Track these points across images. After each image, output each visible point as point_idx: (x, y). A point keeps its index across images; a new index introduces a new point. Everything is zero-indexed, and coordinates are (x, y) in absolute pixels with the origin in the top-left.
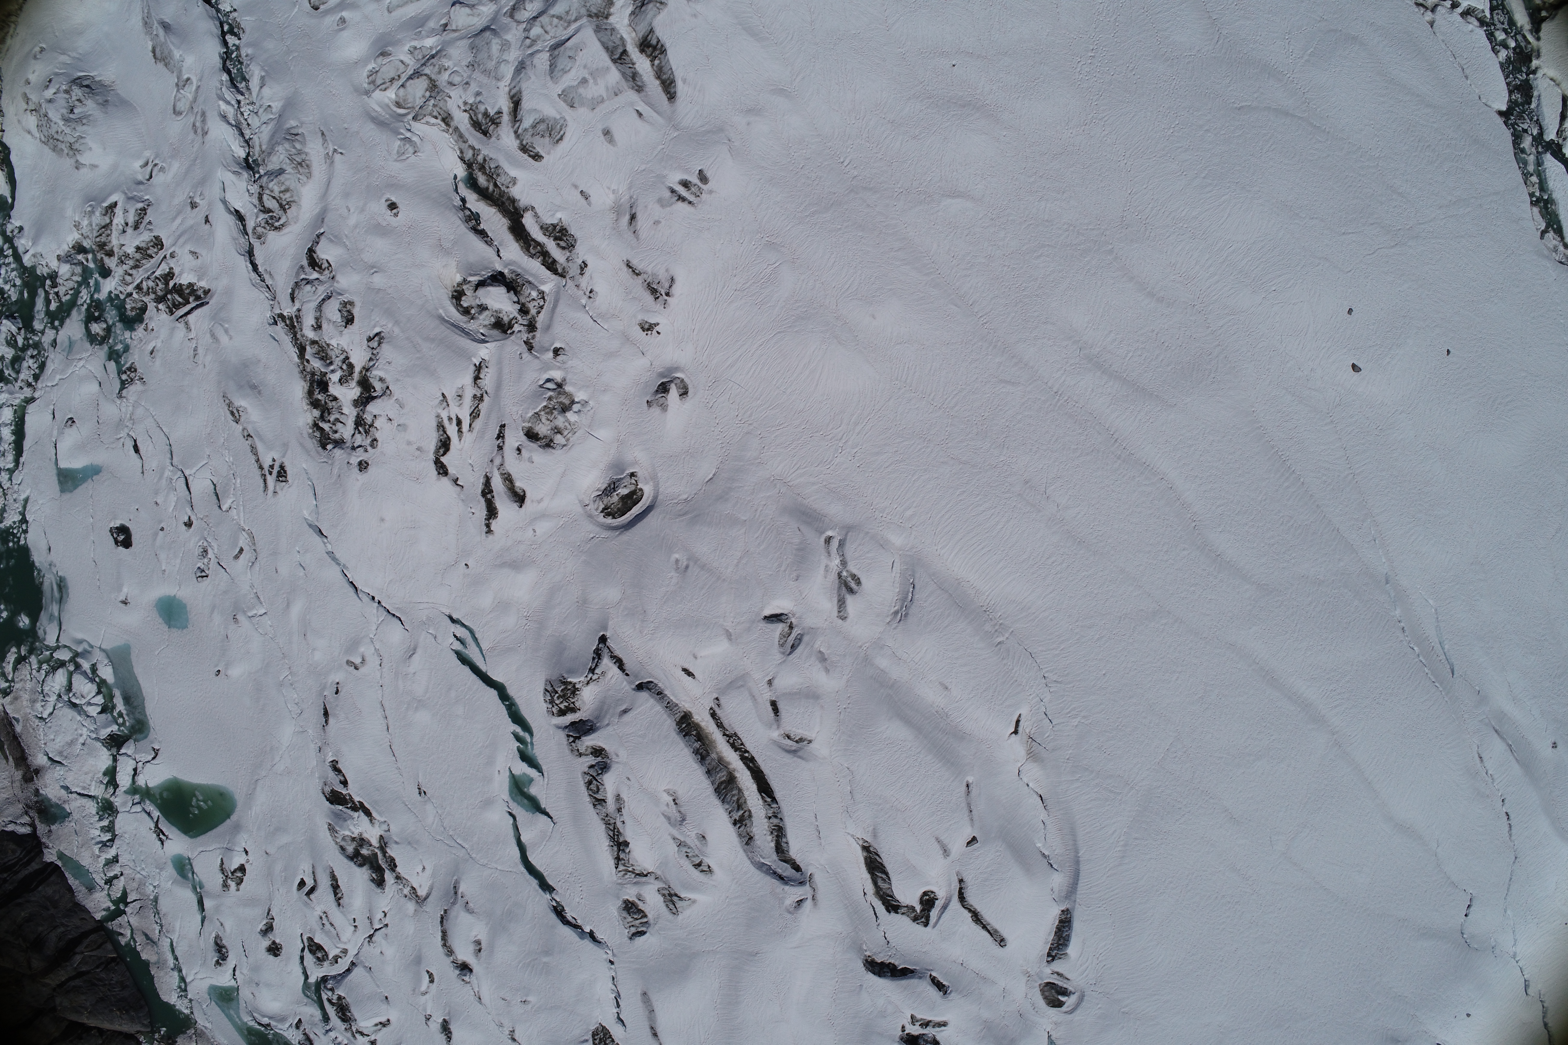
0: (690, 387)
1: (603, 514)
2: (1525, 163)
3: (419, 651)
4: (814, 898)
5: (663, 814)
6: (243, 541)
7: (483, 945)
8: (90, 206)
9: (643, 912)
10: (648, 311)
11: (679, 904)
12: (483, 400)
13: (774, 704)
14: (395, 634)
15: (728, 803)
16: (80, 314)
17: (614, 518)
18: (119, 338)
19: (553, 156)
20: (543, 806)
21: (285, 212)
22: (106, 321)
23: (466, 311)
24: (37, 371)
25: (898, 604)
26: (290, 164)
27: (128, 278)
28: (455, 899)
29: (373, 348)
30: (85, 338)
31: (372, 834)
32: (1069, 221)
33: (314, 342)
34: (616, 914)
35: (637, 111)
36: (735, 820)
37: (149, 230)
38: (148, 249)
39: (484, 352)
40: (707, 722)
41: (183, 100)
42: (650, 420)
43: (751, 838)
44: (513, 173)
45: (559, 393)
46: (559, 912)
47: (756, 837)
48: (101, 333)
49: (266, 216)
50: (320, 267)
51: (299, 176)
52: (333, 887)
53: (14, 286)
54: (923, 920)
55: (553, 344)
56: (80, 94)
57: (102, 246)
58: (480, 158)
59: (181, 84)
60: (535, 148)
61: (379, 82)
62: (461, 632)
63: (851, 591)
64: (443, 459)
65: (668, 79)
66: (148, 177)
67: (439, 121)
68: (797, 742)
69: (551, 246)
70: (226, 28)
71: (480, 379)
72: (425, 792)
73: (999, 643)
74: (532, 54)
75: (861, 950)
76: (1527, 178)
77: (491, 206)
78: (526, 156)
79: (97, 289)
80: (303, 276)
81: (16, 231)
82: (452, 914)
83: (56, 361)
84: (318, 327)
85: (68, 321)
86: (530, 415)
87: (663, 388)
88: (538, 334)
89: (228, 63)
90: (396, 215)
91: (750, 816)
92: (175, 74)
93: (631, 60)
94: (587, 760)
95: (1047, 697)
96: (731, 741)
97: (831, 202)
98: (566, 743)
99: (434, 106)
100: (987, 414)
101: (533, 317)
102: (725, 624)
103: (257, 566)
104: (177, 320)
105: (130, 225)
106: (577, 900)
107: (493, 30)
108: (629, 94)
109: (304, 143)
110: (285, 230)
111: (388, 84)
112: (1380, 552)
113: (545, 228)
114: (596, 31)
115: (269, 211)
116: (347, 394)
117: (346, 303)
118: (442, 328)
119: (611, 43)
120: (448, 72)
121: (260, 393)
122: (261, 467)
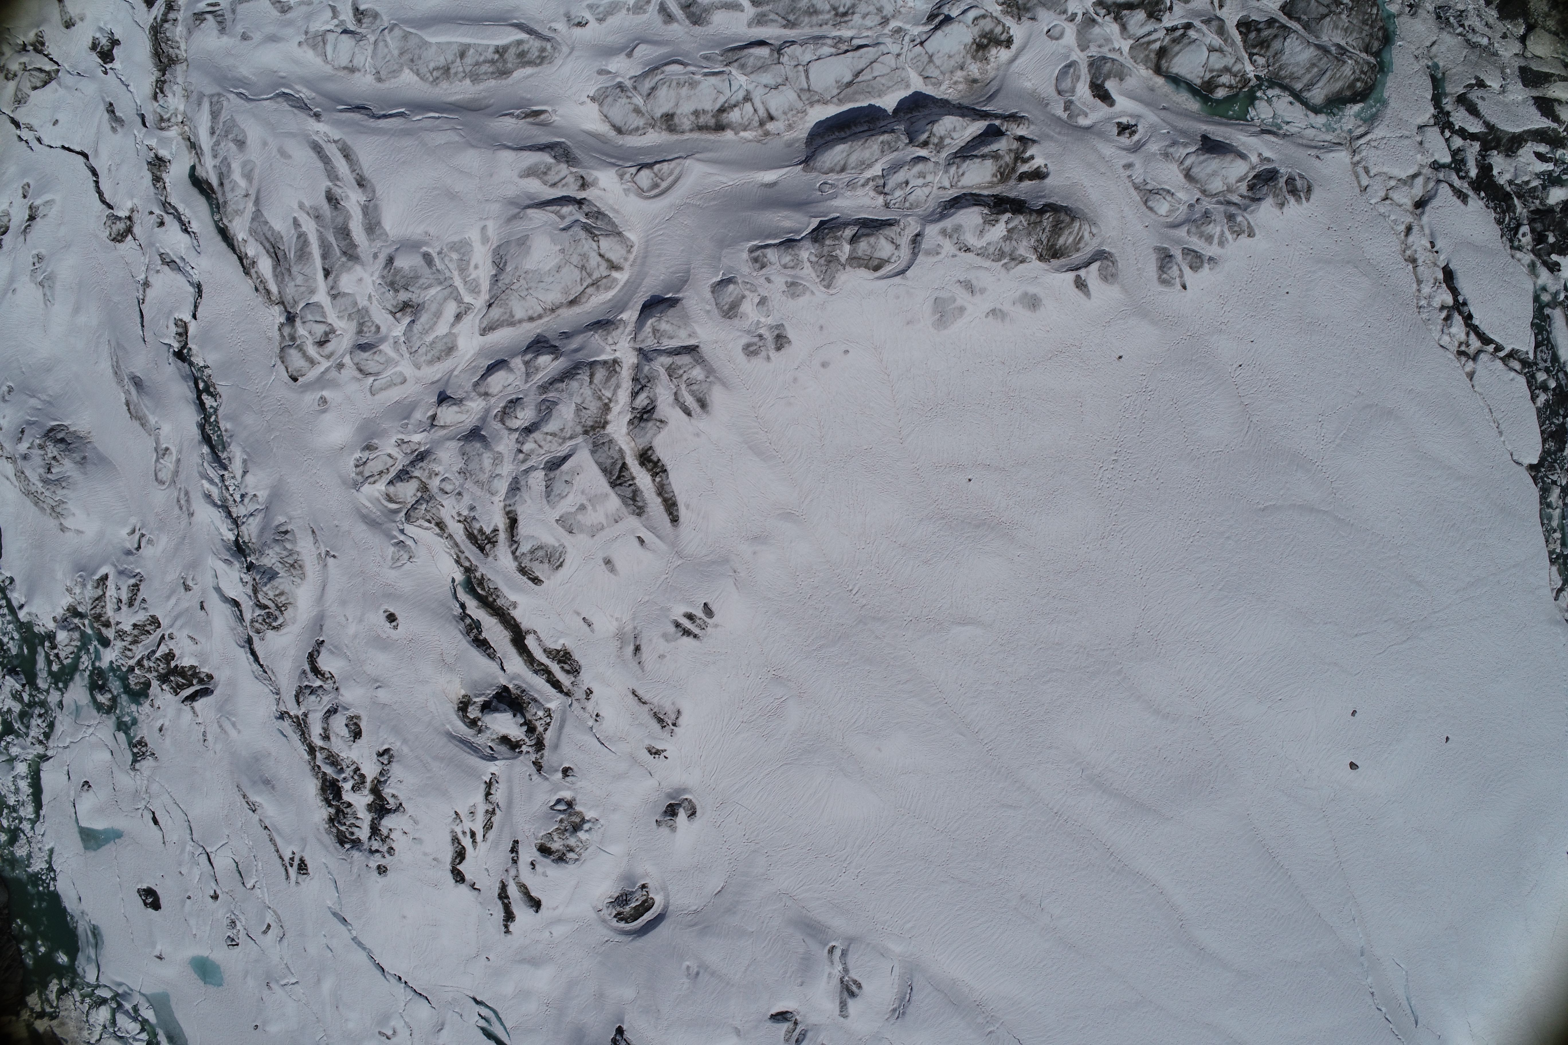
0: (698, 807)
2: (1550, 518)
3: (447, 1028)
6: (269, 918)
8: (81, 576)
10: (655, 738)
14: (422, 1011)
16: (83, 679)
17: (627, 922)
18: (126, 710)
19: (553, 581)
21: (282, 614)
22: (110, 691)
23: (473, 723)
24: (47, 730)
27: (129, 653)
29: (383, 763)
30: (91, 704)
32: (1080, 644)
33: (322, 748)
35: (639, 538)
37: (144, 609)
38: (145, 625)
39: (493, 768)
41: (164, 470)
44: (513, 597)
45: (570, 815)
48: (107, 703)
49: (263, 612)
50: (323, 675)
51: (292, 578)
53: (12, 638)
56: (56, 453)
57: (98, 617)
58: (478, 575)
59: (161, 453)
62: (485, 1012)
63: (852, 995)
64: (459, 867)
65: (671, 499)
66: (136, 546)
67: (432, 525)
69: (555, 668)
70: (201, 385)
73: (990, 1032)
74: (527, 472)
76: (1550, 535)
77: (492, 615)
78: (525, 579)
79: (98, 657)
80: (306, 683)
81: (7, 582)
83: (65, 723)
84: (326, 737)
85: (71, 685)
86: (542, 835)
87: (671, 811)
88: (546, 752)
89: (207, 427)
90: (396, 628)
92: (153, 438)
93: (631, 473)
97: (839, 636)
100: (988, 836)
103: (285, 942)
104: (183, 702)
105: (124, 602)
107: (484, 436)
108: (630, 519)
109: (294, 542)
110: (283, 631)
111: (377, 477)
112: (1358, 929)
113: (548, 652)
114: (593, 452)
115: (265, 607)
116: (360, 801)
117: (353, 717)
118: (451, 746)
119: (610, 461)
120: (439, 478)
121: (273, 788)
122: (281, 859)
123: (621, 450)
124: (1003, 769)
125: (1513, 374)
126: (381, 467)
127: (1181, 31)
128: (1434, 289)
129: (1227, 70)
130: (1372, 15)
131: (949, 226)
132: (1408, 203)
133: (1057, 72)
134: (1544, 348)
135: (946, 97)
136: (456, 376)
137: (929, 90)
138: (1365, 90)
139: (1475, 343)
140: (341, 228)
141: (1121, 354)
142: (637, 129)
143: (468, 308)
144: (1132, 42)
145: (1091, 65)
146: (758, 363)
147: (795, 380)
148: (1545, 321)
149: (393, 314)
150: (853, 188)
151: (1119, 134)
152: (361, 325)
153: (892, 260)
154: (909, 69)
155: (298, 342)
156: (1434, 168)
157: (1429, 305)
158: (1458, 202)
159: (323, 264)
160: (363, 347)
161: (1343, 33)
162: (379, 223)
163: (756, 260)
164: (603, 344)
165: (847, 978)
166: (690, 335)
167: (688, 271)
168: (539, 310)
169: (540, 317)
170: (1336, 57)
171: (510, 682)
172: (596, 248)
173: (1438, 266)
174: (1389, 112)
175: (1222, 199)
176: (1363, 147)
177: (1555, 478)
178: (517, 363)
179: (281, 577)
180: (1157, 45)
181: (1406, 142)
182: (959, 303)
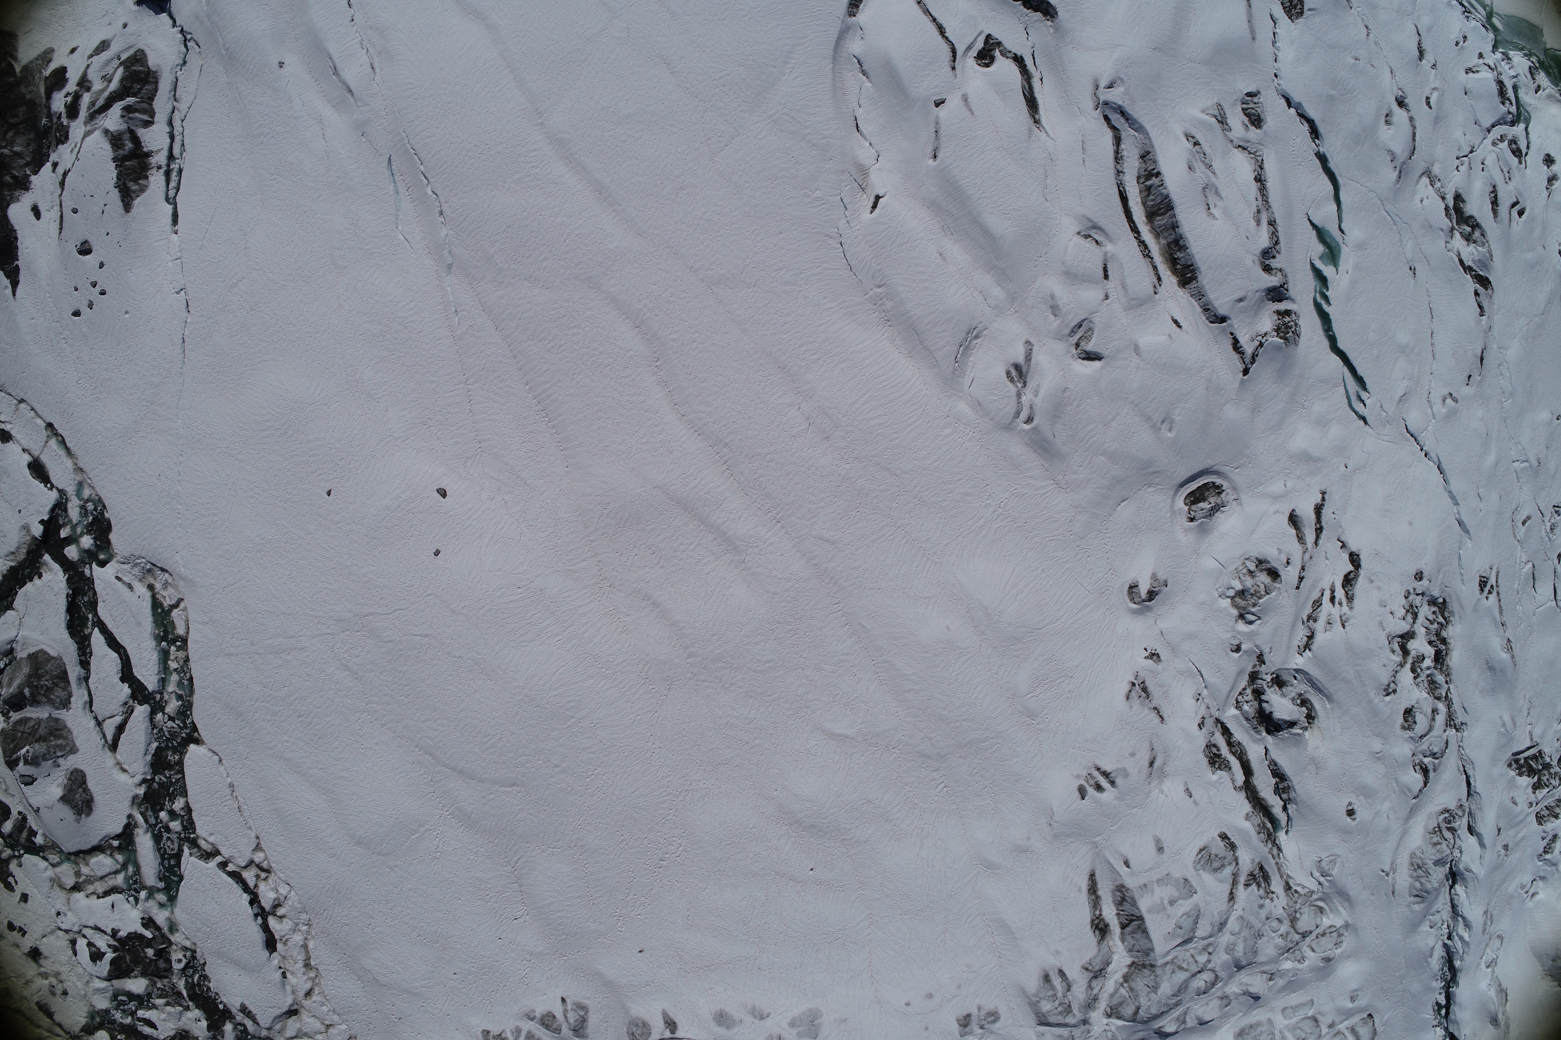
0: (1126, 593)
1: (1223, 488)
4: (1097, 87)
5: (1221, 198)
6: (1521, 532)
7: (1383, 119)
9: (1245, 114)
10: (1152, 672)
11: (1216, 113)
12: (1308, 616)
13: (1106, 277)
14: (1414, 418)
15: (1162, 194)
17: (1213, 483)
20: (1314, 232)
21: (1438, 824)
23: (1304, 702)
25: (973, 345)
26: (1429, 868)
28: (1401, 167)
29: (1394, 682)
31: (1458, 242)
32: (728, 693)
33: (1438, 698)
34: (1268, 118)
35: (1128, 867)
36: (1156, 177)
39: (1299, 661)
40: (1165, 274)
42: (1167, 568)
43: (1142, 157)
44: (1248, 826)
45: (1244, 609)
46: (1315, 133)
47: (1137, 157)
50: (1421, 767)
52: (1496, 203)
54: (992, 41)
55: (1240, 657)
60: (1225, 846)
61: (1335, 935)
62: (1359, 407)
63: (1017, 367)
64: (1351, 568)
66: (1535, 882)
67: (1295, 888)
68: (1090, 236)
71: (1307, 636)
72: (1411, 269)
73: (880, 286)
74: (1210, 937)
75: (1057, 29)
77: (1263, 799)
78: (1233, 839)
80: (1436, 761)
82: (1406, 154)
84: (1435, 711)
86: (1274, 594)
87: (1152, 595)
88: (1250, 669)
90: (1350, 804)
91: (1139, 178)
93: (1119, 919)
94: (1276, 264)
95: (842, 223)
96: (1147, 251)
97: (966, 748)
98: (1290, 284)
99: (1296, 902)
100: (854, 513)
101: (1249, 686)
102: (1138, 361)
104: (1537, 745)
106: (1298, 140)
109: (1412, 886)
110: (1441, 808)
111: (1327, 931)
112: (451, 299)
113: (1228, 767)
115: (1449, 829)
116: (1420, 645)
121: (1487, 662)
122: (1498, 594)
123: (1123, 941)
126: (1323, 940)
132: (305, 1016)
136: (1241, 1012)
139: (249, 876)
141: (640, 954)
146: (989, 1006)
147: (959, 987)
148: (164, 876)
157: (297, 924)
158: (251, 1008)
164: (1117, 1033)
165: (1020, 385)
166: (1043, 1035)
171: (1264, 738)
173: (281, 955)
178: (1191, 1022)
179: (1431, 860)
182: (794, 1031)
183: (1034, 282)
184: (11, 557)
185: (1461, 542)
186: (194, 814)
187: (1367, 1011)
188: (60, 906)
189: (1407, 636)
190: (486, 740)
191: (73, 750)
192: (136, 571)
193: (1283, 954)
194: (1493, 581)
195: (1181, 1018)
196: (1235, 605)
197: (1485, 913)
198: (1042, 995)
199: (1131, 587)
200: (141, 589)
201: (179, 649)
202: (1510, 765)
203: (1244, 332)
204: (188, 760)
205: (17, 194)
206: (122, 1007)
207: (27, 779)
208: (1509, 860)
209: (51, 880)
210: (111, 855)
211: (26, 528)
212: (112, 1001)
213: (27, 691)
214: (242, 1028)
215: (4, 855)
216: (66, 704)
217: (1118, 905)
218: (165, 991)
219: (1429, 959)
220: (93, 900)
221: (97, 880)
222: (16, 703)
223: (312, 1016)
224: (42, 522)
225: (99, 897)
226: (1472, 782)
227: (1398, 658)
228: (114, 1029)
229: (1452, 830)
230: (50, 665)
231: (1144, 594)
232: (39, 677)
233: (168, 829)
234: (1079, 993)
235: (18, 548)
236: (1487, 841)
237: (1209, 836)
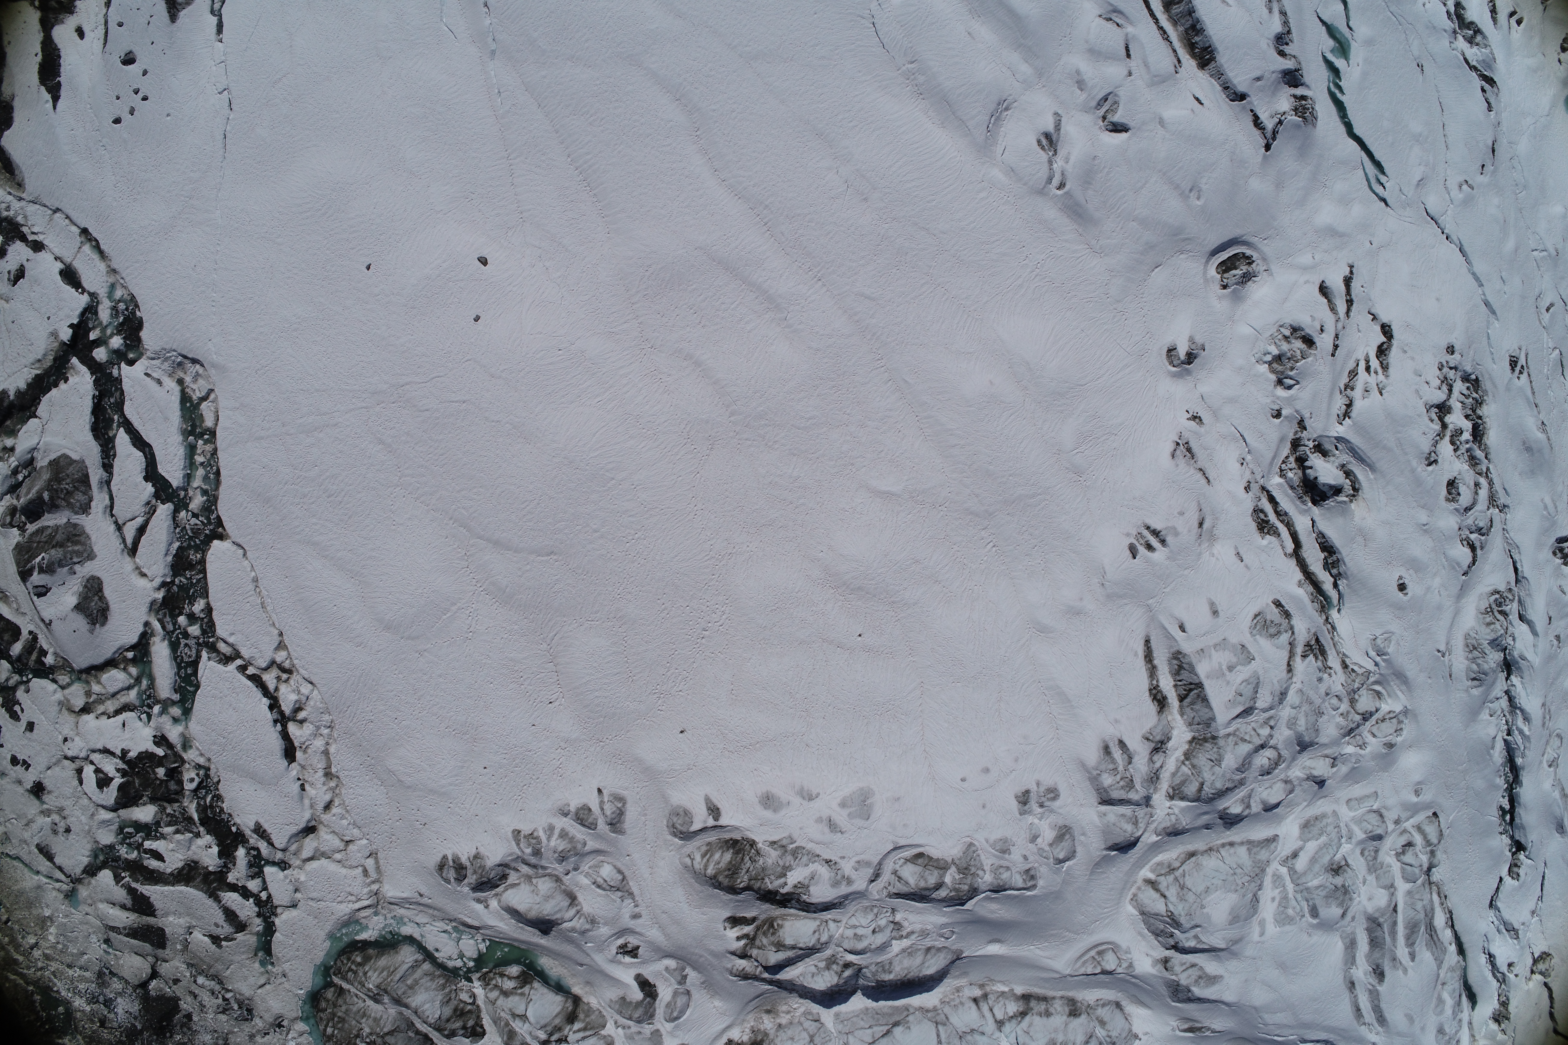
0: (1164, 356)
2: (206, 478)
3: (1414, 182)
6: (1546, 318)
10: (1195, 433)
14: (1433, 203)
17: (1244, 254)
19: (1263, 602)
21: (1490, 605)
23: (1348, 474)
29: (1435, 453)
32: (771, 451)
33: (1480, 474)
35: (1184, 631)
39: (1339, 430)
41: (1555, 747)
44: (1301, 593)
45: (1282, 373)
49: (1504, 608)
50: (1468, 544)
51: (1477, 638)
58: (1323, 616)
59: (1555, 764)
62: (1379, 190)
63: (1047, 136)
64: (1385, 340)
65: (1148, 663)
67: (1351, 666)
68: (1111, 19)
69: (1272, 518)
70: (1508, 818)
74: (1271, 708)
76: (209, 460)
77: (1313, 574)
78: (1287, 607)
80: (1483, 538)
84: (1477, 485)
86: (1310, 359)
87: (1191, 357)
88: (1291, 436)
90: (1400, 578)
93: (1177, 692)
97: (1014, 505)
99: (1354, 681)
100: (894, 271)
103: (1537, 293)
107: (1298, 745)
108: (1189, 650)
109: (1469, 669)
110: (1490, 589)
111: (1387, 717)
112: (495, 81)
113: (1277, 534)
114: (1213, 719)
115: (1500, 612)
116: (1457, 419)
117: (1452, 501)
118: (1374, 458)
119: (1196, 707)
120: (1340, 711)
121: (1524, 443)
122: (1529, 375)
123: (1182, 715)
124: (869, 337)
125: (231, 640)
126: (1383, 725)
127: (553, 1038)
128: (310, 743)
129: (506, 994)
130: (333, 1027)
131: (843, 887)
132: (323, 833)
133: (688, 1013)
134: (186, 659)
135: (802, 1001)
137: (816, 1008)
138: (351, 952)
139: (269, 679)
140: (1377, 947)
141: (681, 735)
142: (1103, 1005)
143: (1285, 862)
144: (603, 1032)
145: (652, 1016)
146: (1048, 781)
147: (1016, 760)
148: (180, 687)
149: (1347, 865)
150: (924, 932)
151: (638, 947)
152: (1375, 858)
153: (902, 861)
154: (833, 1031)
155: (1428, 849)
156: (286, 863)
157: (318, 728)
158: (266, 826)
159: (1396, 917)
160: (1379, 838)
161: (368, 1013)
162: (1346, 948)
163: (1033, 877)
164: (1180, 816)
166: (1105, 815)
167: (1092, 873)
168: (1223, 852)
169: (1223, 845)
170: (386, 991)
171: (1310, 508)
172: (1169, 905)
173: (300, 765)
174: (328, 927)
175: (540, 871)
176: (366, 897)
177: (194, 521)
178: (1256, 807)
180: (577, 1026)
181: (314, 895)
182: (845, 812)
183: (1060, 59)
184: (37, 365)
185: (1488, 322)
186: (214, 613)
187: (1432, 807)
188: (67, 731)
189: (1443, 409)
190: (523, 506)
191: (91, 556)
192: (166, 365)
193: (1345, 736)
194: (1522, 361)
195: (1246, 800)
196: (1273, 371)
197: (1544, 705)
198: (1103, 767)
199: (1169, 351)
200: (171, 384)
201: (206, 442)
202: (1554, 553)
203: (1264, 109)
204: (210, 557)
205: (62, 17)
206: (128, 841)
207: (40, 589)
208: (1562, 653)
209: (59, 704)
210: (125, 669)
211: (54, 334)
212: (118, 835)
213: (46, 496)
214: (255, 853)
215: (11, 683)
216: (85, 509)
217: (1175, 674)
218: (175, 816)
219: (1492, 751)
220: (104, 719)
221: (109, 699)
222: (34, 511)
223: (331, 832)
224: (71, 326)
225: (109, 717)
226: (1519, 567)
227: (1437, 427)
228: (118, 867)
229: (1504, 614)
230: (71, 469)
231: (1182, 355)
232: (59, 481)
233: (186, 635)
234: (1141, 766)
235: (45, 355)
236: (1540, 626)
237: (1264, 602)
